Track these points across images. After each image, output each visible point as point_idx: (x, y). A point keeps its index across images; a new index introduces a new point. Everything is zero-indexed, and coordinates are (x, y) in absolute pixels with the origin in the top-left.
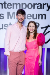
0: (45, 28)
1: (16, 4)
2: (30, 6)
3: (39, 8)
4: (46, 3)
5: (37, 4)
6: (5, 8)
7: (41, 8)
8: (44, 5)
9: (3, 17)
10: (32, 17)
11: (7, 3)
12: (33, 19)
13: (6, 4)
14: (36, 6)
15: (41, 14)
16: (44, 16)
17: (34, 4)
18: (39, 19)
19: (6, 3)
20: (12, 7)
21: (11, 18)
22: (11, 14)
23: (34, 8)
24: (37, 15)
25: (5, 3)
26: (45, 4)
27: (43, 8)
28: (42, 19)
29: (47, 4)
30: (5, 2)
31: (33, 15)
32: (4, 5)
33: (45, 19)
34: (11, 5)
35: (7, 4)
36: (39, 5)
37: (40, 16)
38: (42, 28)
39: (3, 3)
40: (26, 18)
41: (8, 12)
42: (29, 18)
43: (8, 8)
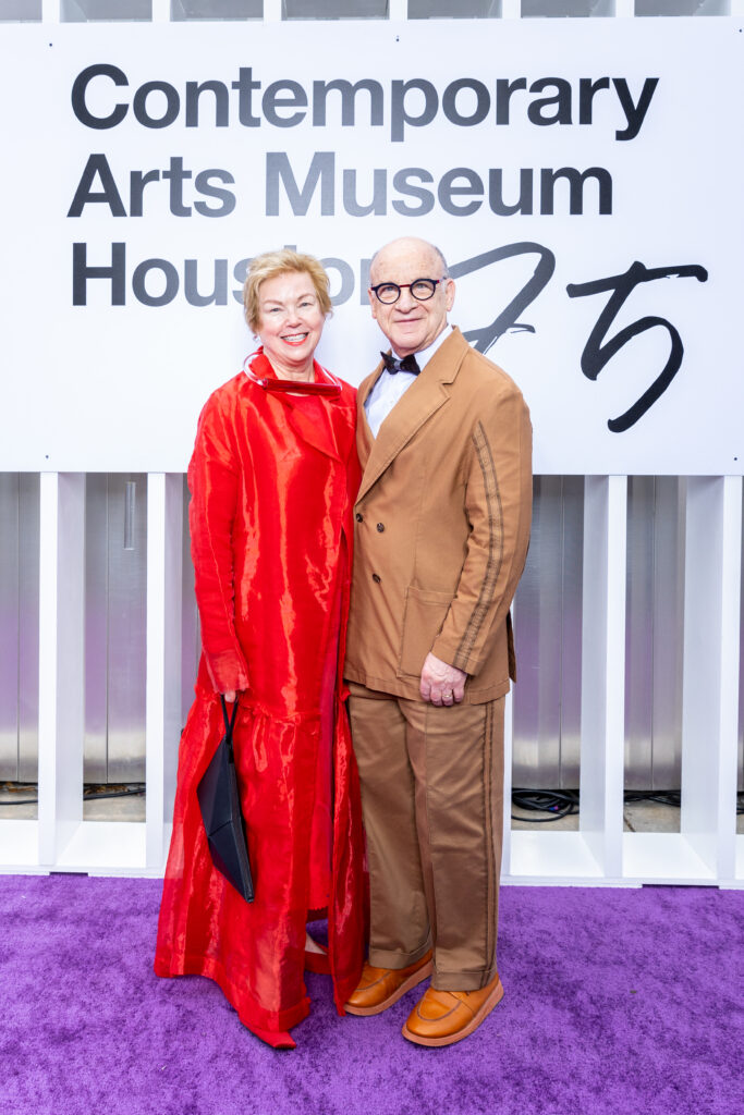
0: (608, 295)
1: (340, 84)
2: (466, 102)
3: (549, 122)
4: (613, 75)
5: (529, 85)
6: (247, 119)
7: (565, 117)
8: (588, 89)
9: (229, 201)
10: (485, 198)
11: (264, 76)
12: (499, 208)
13: (257, 85)
14: (520, 101)
15: (568, 172)
16: (591, 187)
17: (502, 84)
18: (547, 208)
19: (254, 79)
20: (309, 110)
21: (300, 206)
22: (300, 171)
23: (503, 118)
24: (526, 175)
25: (246, 81)
26: (603, 83)
27: (586, 118)
28: (576, 207)
29: (621, 86)
30: (246, 73)
31: (496, 175)
32: (234, 97)
33: (606, 207)
34: (300, 99)
35: (264, 87)
36: (551, 91)
37: (562, 187)
38: (575, 291)
39: (229, 77)
40: (432, 206)
41: (270, 156)
42: (460, 201)
43: (275, 124)
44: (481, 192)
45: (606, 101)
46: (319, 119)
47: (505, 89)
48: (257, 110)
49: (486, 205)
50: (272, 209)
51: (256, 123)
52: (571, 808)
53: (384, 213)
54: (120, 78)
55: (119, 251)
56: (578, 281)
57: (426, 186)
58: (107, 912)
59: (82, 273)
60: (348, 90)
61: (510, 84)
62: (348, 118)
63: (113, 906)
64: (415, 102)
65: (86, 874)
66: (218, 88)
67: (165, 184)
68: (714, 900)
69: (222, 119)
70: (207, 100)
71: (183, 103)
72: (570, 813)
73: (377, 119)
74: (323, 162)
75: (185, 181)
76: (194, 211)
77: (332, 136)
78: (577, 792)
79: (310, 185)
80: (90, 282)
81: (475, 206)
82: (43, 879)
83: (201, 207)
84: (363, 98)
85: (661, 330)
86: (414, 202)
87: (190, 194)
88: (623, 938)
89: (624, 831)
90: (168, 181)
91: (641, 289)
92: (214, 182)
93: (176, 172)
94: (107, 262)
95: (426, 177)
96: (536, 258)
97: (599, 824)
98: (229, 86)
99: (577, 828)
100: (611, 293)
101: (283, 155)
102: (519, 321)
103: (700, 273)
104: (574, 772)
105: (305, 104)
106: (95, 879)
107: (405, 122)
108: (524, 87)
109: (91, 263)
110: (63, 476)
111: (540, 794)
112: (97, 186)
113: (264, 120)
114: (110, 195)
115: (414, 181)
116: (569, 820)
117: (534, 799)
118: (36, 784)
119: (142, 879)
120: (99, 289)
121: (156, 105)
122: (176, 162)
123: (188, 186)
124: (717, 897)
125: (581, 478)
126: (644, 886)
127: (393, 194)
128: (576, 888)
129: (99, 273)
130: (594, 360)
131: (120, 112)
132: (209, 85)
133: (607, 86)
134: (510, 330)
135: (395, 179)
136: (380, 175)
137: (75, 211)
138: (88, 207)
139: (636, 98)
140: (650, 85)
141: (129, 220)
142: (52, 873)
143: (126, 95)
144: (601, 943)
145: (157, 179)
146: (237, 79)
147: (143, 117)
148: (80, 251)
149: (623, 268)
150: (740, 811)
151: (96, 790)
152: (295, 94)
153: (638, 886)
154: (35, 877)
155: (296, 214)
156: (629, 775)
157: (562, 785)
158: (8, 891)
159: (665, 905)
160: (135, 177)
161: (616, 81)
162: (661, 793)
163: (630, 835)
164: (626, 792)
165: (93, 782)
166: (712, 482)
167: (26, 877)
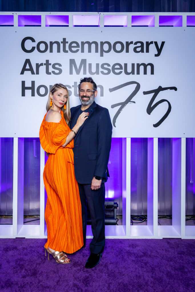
0: (153, 94)
1: (88, 42)
2: (118, 47)
3: (138, 52)
4: (154, 41)
5: (134, 43)
6: (65, 51)
7: (142, 51)
8: (148, 44)
9: (61, 71)
10: (123, 70)
11: (69, 40)
12: (127, 73)
13: (67, 42)
14: (132, 47)
15: (143, 64)
16: (149, 68)
17: (127, 43)
18: (138, 73)
20: (80, 49)
22: (78, 64)
23: (127, 51)
24: (133, 65)
25: (64, 41)
26: (152, 43)
27: (147, 51)
28: (145, 73)
30: (64, 39)
31: (126, 65)
32: (62, 45)
33: (152, 73)
35: (69, 43)
36: (139, 45)
37: (142, 68)
38: (145, 93)
39: (60, 40)
40: (110, 72)
41: (70, 60)
42: (117, 71)
43: (72, 52)
44: (122, 69)
45: (152, 47)
46: (83, 51)
47: (128, 44)
48: (67, 49)
49: (123, 72)
50: (71, 73)
51: (67, 52)
52: (145, 220)
53: (99, 74)
54: (33, 40)
55: (33, 83)
56: (146, 91)
57: (109, 67)
58: (31, 247)
59: (24, 88)
60: (90, 44)
61: (129, 43)
62: (90, 51)
63: (32, 245)
64: (106, 47)
65: (25, 238)
66: (57, 43)
67: (45, 67)
69: (59, 51)
70: (55, 46)
71: (49, 47)
72: (145, 221)
73: (97, 51)
74: (84, 62)
75: (49, 66)
76: (52, 73)
77: (86, 55)
78: (146, 216)
79: (80, 67)
80: (26, 91)
81: (121, 72)
82: (14, 239)
83: (54, 72)
84: (93, 46)
85: (166, 103)
86: (106, 71)
87: (51, 69)
88: (158, 251)
89: (158, 225)
90: (45, 66)
91: (161, 93)
92: (57, 66)
93: (47, 64)
94: (30, 86)
95: (109, 65)
96: (135, 85)
97: (152, 224)
98: (60, 43)
99: (147, 225)
100: (154, 93)
101: (74, 60)
102: (132, 100)
103: (175, 89)
104: (146, 211)
105: (79, 47)
106: (27, 239)
107: (104, 52)
108: (133, 43)
109: (26, 86)
110: (19, 138)
111: (138, 216)
112: (28, 67)
113: (69, 51)
114: (31, 69)
115: (106, 66)
116: (145, 223)
117: (136, 217)
118: (12, 216)
119: (39, 239)
120: (28, 92)
121: (42, 47)
122: (47, 61)
123: (50, 67)
124: (181, 241)
125: (147, 139)
126: (163, 238)
127: (101, 69)
128: (147, 239)
129: (28, 88)
130: (150, 110)
131: (33, 49)
132: (55, 42)
134: (129, 103)
135: (101, 66)
136: (98, 65)
137: (22, 73)
138: (25, 72)
139: (159, 47)
140: (163, 43)
141: (36, 75)
142: (16, 238)
143: (35, 44)
144: (153, 252)
145: (43, 65)
146: (62, 41)
147: (39, 50)
148: (23, 83)
149: (156, 88)
150: (187, 220)
151: (27, 217)
152: (77, 45)
153: (161, 238)
154: (12, 239)
155: (77, 74)
156: (159, 211)
157: (143, 214)
158: (5, 242)
159: (168, 243)
160: (37, 64)
161: (155, 42)
162: (167, 216)
163: (160, 226)
164: (158, 215)
165: (25, 215)
166: (178, 139)
167: (9, 239)
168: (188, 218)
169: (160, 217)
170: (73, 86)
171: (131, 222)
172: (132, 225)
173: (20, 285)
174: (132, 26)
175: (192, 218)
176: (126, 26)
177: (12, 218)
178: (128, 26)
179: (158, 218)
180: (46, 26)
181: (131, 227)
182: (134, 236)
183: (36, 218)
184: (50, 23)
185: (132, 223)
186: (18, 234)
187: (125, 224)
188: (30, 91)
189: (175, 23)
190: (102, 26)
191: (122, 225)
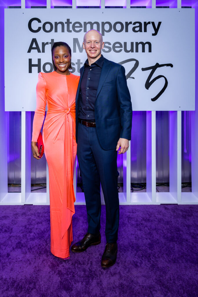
1: (90, 23)
2: (118, 27)
3: (137, 31)
5: (132, 23)
6: (69, 31)
7: (140, 30)
8: (146, 24)
10: (123, 49)
11: (73, 21)
12: (126, 51)
13: (71, 23)
14: (131, 27)
15: (142, 43)
16: (147, 46)
17: (126, 23)
18: (137, 51)
19: (70, 21)
20: (83, 28)
22: (81, 42)
23: (127, 31)
24: (132, 43)
25: (68, 22)
26: (149, 23)
27: (145, 31)
28: (143, 51)
29: (153, 23)
30: (68, 20)
31: (125, 44)
32: (66, 25)
33: (150, 51)
34: (81, 26)
35: (73, 23)
36: (138, 25)
37: (140, 46)
38: (143, 69)
39: (64, 21)
40: (111, 50)
41: (74, 39)
42: (117, 49)
43: (75, 32)
44: (122, 47)
45: (150, 27)
46: (85, 31)
47: (127, 24)
48: (71, 29)
51: (71, 31)
52: (145, 187)
54: (39, 21)
55: (39, 60)
56: (144, 67)
57: (110, 46)
58: (38, 213)
59: (31, 65)
60: (92, 24)
63: (39, 211)
64: (107, 27)
65: (32, 205)
66: (62, 23)
68: (177, 207)
69: (63, 31)
71: (54, 27)
72: (144, 188)
78: (146, 183)
80: (33, 68)
81: (121, 50)
82: (22, 206)
84: (95, 26)
85: (163, 78)
86: (107, 50)
88: (156, 216)
89: (156, 192)
90: (51, 45)
91: (158, 69)
94: (37, 63)
95: (110, 44)
96: (134, 62)
97: (151, 191)
98: (64, 23)
99: (146, 192)
100: (151, 70)
101: (77, 39)
102: (131, 76)
103: (171, 65)
104: (145, 179)
105: (82, 27)
106: (35, 206)
107: (105, 32)
109: (33, 63)
110: (26, 112)
111: (137, 184)
112: (34, 46)
113: (73, 31)
114: (37, 48)
115: (107, 45)
116: (144, 190)
117: (136, 185)
118: (21, 184)
120: (35, 69)
121: (48, 27)
122: (53, 40)
125: (146, 112)
126: (161, 204)
128: (146, 205)
129: (35, 65)
130: (148, 85)
131: (39, 29)
132: (60, 23)
133: (150, 24)
134: (129, 78)
137: (29, 51)
138: (32, 50)
139: (156, 26)
140: (160, 23)
141: (42, 54)
142: (25, 205)
143: (41, 25)
144: (151, 217)
145: (48, 44)
146: (66, 21)
147: (45, 30)
148: (30, 60)
149: (154, 64)
150: (183, 187)
151: (34, 185)
152: (80, 25)
153: (159, 204)
154: (21, 205)
155: (80, 52)
156: (157, 179)
157: (142, 182)
158: (14, 209)
159: (166, 208)
160: (43, 44)
161: (152, 22)
162: (165, 183)
163: (158, 193)
164: (156, 183)
165: (33, 183)
166: (175, 112)
167: (18, 206)
168: (184, 185)
169: (158, 184)
170: (76, 63)
171: (131, 189)
172: (133, 192)
173: (29, 247)
174: (131, 7)
175: (188, 185)
176: (125, 7)
177: (21, 186)
178: (127, 7)
179: (157, 186)
180: (52, 7)
181: (131, 194)
182: (134, 202)
183: (42, 186)
184: (54, 5)
185: (132, 191)
186: (26, 201)
187: (126, 192)
188: (37, 68)
189: (171, 4)
190: (103, 7)
191: (123, 192)
